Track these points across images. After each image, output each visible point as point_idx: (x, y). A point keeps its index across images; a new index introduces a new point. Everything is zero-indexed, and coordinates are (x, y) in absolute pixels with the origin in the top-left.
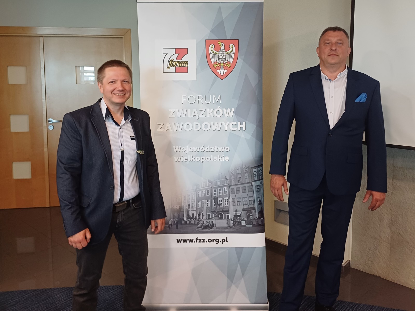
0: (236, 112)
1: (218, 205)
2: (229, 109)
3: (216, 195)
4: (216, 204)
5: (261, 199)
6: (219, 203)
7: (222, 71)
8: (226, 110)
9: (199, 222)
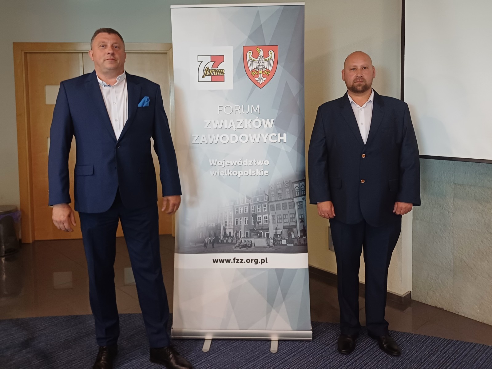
0: (275, 123)
1: (257, 223)
2: (268, 120)
3: (255, 212)
4: (255, 222)
5: (304, 216)
6: (258, 220)
7: (261, 79)
8: (266, 120)
9: (236, 241)
